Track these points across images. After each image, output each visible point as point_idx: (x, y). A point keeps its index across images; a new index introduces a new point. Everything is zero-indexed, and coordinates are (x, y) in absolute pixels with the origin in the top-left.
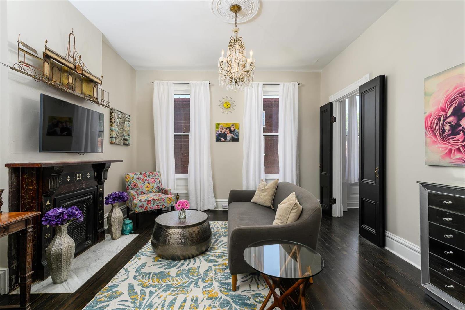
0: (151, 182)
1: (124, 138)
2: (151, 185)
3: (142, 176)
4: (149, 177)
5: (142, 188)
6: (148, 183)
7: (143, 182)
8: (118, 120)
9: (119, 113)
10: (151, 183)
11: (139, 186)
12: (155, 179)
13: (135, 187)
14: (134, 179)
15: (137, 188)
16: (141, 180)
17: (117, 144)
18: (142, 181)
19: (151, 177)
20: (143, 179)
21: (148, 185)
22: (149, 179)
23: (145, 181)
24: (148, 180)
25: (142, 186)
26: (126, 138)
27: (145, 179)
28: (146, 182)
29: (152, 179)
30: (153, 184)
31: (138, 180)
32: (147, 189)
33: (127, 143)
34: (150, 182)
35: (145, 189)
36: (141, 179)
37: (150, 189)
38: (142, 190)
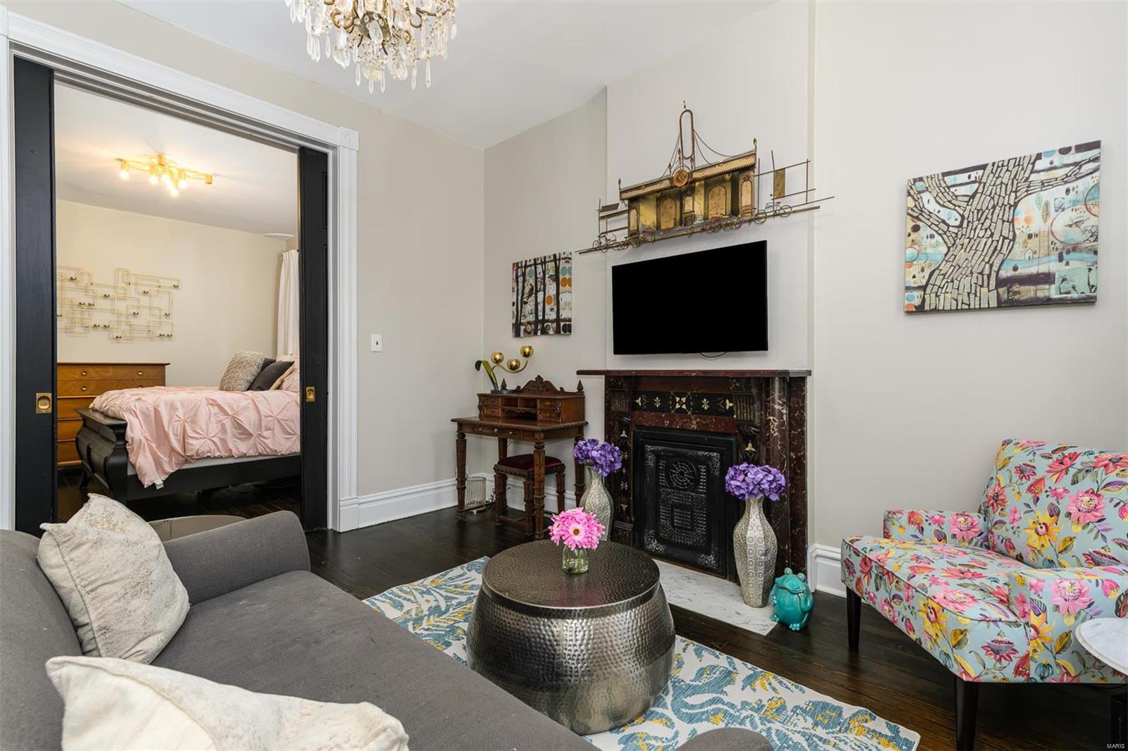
0: (1073, 510)
1: (1005, 273)
2: (1064, 528)
3: (1042, 466)
4: (1074, 482)
5: (1016, 524)
6: (1054, 512)
7: (1029, 498)
8: (944, 213)
9: (963, 178)
10: (1069, 515)
11: (1007, 511)
12: (1105, 501)
13: (992, 505)
14: (1006, 468)
15: (997, 518)
16: (1029, 483)
17: (935, 311)
18: (1029, 490)
19: (1087, 483)
20: (1041, 480)
21: (1046, 518)
22: (1066, 491)
23: (1042, 496)
24: (1058, 496)
25: (1017, 516)
26: (1025, 270)
27: (1050, 482)
28: (1045, 501)
29: (1086, 498)
30: (1077, 529)
31: (1016, 477)
32: (1035, 541)
33: (1053, 292)
34: (1064, 505)
35: (1026, 538)
36: (1033, 479)
37: (1047, 545)
38: (1010, 535)
